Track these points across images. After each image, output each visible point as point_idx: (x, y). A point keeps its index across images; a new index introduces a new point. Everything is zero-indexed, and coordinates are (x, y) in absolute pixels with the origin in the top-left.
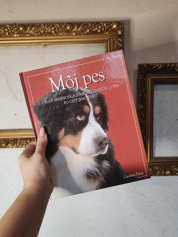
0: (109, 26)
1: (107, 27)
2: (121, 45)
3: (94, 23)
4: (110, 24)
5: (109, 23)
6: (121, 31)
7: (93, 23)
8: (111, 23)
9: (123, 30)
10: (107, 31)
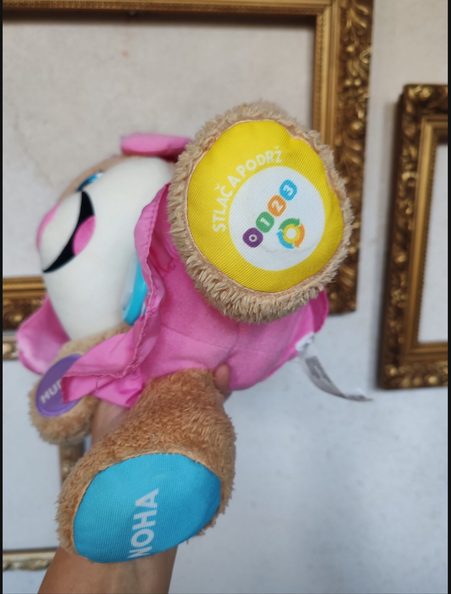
2: (364, 25)
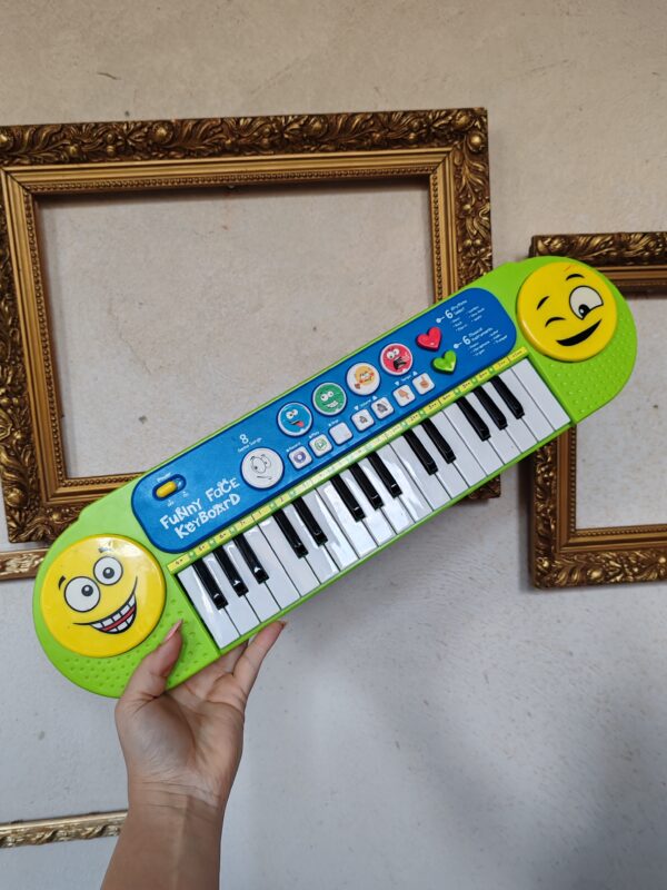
0: (443, 122)
1: (437, 125)
2: (480, 182)
3: (396, 112)
4: (446, 115)
5: (443, 113)
6: (480, 136)
7: (392, 113)
8: (449, 112)
9: (486, 135)
10: (435, 136)
